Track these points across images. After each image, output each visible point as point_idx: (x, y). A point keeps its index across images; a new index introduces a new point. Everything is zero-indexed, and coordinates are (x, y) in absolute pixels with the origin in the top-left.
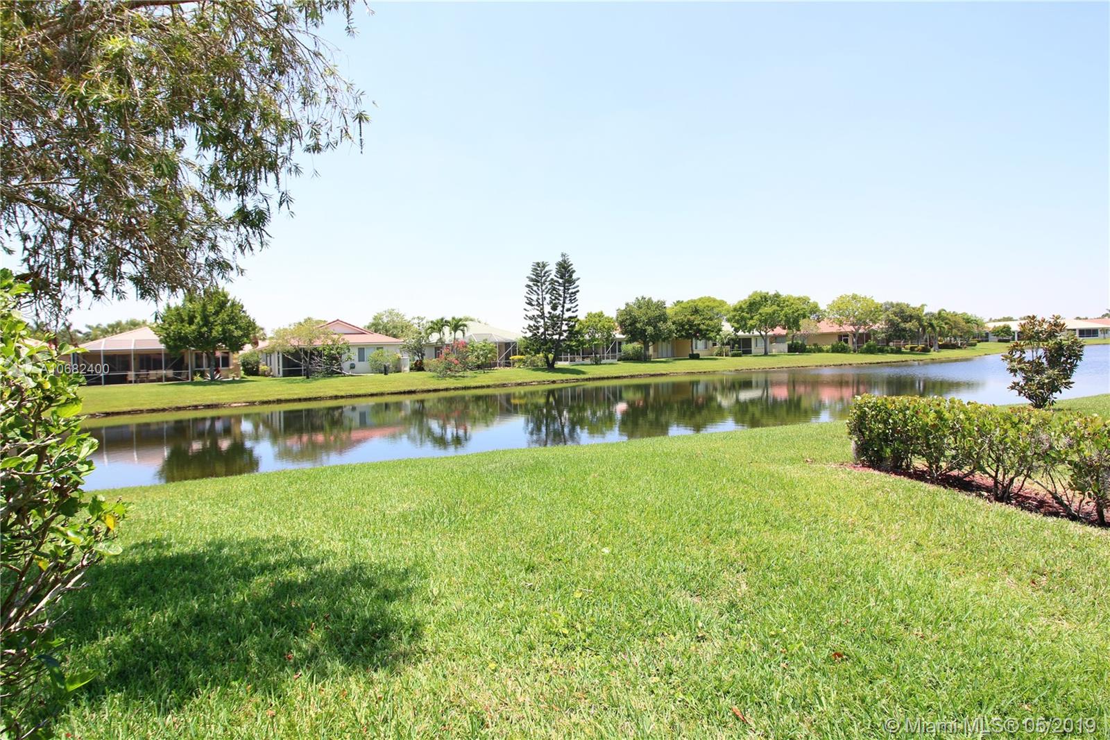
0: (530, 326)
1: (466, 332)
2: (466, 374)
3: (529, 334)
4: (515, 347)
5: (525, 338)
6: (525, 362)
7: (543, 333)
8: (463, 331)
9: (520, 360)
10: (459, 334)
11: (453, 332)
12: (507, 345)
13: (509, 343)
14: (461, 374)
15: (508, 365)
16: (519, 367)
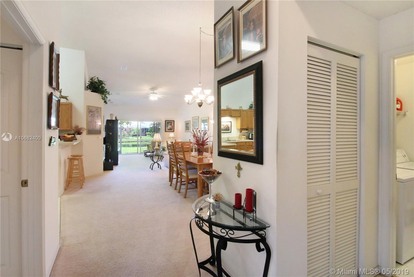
0: (152, 124)
1: (131, 124)
2: (130, 137)
3: (152, 126)
4: (148, 130)
5: (150, 127)
6: (150, 135)
7: (156, 126)
8: (130, 124)
9: (149, 134)
10: (129, 125)
11: (127, 124)
12: (146, 129)
13: (146, 128)
14: (128, 138)
15: (146, 135)
16: (148, 136)
